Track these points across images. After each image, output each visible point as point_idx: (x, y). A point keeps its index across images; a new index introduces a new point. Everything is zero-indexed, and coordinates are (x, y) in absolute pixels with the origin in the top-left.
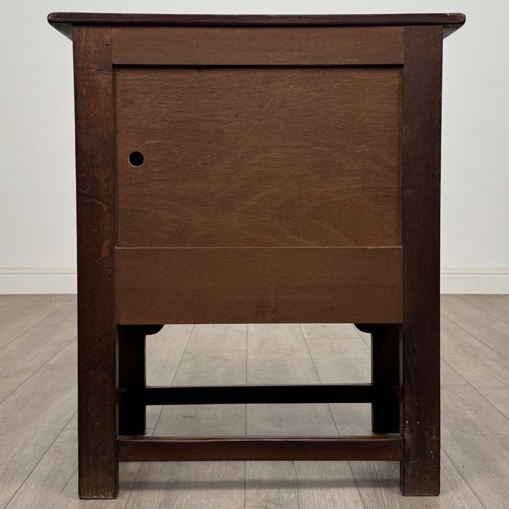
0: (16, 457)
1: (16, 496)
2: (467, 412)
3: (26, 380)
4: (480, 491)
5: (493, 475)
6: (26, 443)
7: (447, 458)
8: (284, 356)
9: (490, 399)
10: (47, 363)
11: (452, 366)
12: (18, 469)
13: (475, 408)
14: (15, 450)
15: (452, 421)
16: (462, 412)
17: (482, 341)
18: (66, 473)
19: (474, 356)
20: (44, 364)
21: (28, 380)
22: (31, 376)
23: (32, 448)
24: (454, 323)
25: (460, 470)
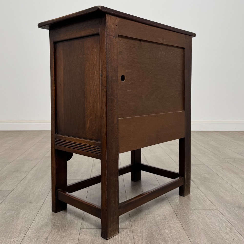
0: (41, 190)
1: (43, 204)
2: (205, 174)
4: (214, 203)
5: (218, 197)
6: (43, 185)
9: (213, 170)
13: (208, 173)
14: (40, 187)
15: (200, 178)
16: (203, 174)
19: (204, 154)
20: (44, 156)
21: (40, 162)
22: (40, 160)
23: (46, 187)
24: (194, 141)
25: (206, 195)
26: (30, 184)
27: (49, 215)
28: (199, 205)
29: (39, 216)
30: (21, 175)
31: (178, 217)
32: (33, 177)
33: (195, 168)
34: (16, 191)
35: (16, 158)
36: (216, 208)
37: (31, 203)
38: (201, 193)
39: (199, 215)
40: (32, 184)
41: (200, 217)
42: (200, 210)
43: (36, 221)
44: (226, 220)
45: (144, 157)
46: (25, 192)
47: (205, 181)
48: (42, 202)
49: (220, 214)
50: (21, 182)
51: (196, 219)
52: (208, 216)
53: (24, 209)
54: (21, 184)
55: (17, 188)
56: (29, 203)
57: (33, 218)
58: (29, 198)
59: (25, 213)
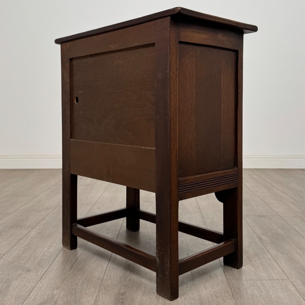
0: (46, 253)
1: (46, 273)
2: (279, 230)
3: (50, 213)
4: (286, 270)
5: (292, 262)
6: (51, 245)
7: (268, 253)
9: (289, 223)
11: (270, 206)
12: (47, 259)
13: (282, 227)
14: (45, 249)
15: (270, 234)
16: (275, 229)
17: (285, 192)
18: (72, 261)
19: (281, 200)
20: (59, 205)
21: (51, 213)
22: (52, 211)
23: (54, 248)
24: (270, 183)
25: (275, 259)
26: (32, 244)
27: (52, 288)
28: (264, 274)
29: (37, 291)
30: (22, 231)
31: (233, 291)
32: (38, 235)
33: (265, 220)
34: (10, 255)
35: (19, 208)
36: (286, 278)
37: (28, 271)
38: (269, 256)
39: (261, 288)
40: (34, 244)
41: (263, 290)
42: (265, 281)
43: (31, 298)
44: (299, 294)
45: (197, 205)
46: (22, 255)
47: (277, 240)
48: (45, 270)
49: (291, 287)
50: (20, 242)
51: (257, 293)
52: (275, 289)
53: (17, 280)
54: (18, 245)
55: (13, 250)
56: (26, 271)
57: (28, 293)
58: (27, 264)
59: (17, 286)
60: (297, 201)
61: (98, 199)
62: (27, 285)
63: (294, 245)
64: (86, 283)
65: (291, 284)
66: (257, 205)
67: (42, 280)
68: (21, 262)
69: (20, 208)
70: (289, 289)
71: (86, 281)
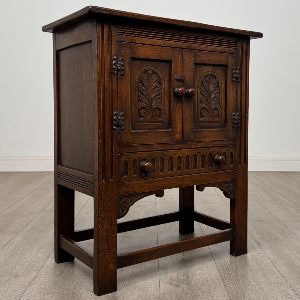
0: (33, 258)
1: (35, 279)
2: (277, 234)
3: (34, 218)
4: (285, 274)
5: (291, 266)
6: (38, 251)
7: (266, 257)
8: (176, 205)
9: (289, 227)
10: (46, 209)
11: (269, 210)
12: (35, 264)
13: (281, 232)
14: (33, 254)
15: (269, 239)
16: (274, 234)
17: (285, 197)
19: (281, 204)
20: (44, 209)
21: (36, 218)
22: (37, 216)
23: (42, 254)
24: (270, 187)
25: (273, 264)
26: (18, 250)
27: (42, 293)
28: (262, 278)
29: (27, 296)
30: (6, 237)
31: (230, 294)
32: (23, 240)
33: (264, 225)
36: (285, 282)
37: (16, 276)
38: (268, 261)
39: (260, 292)
40: (21, 250)
41: (262, 294)
42: (263, 285)
44: (298, 298)
46: (9, 261)
47: (276, 244)
48: (34, 275)
49: (289, 291)
50: (5, 248)
51: (255, 296)
52: (273, 292)
53: (5, 285)
54: (4, 250)
56: (13, 277)
58: (15, 270)
59: (6, 291)
60: (298, 205)
61: (86, 204)
62: (16, 290)
63: (294, 250)
64: (77, 287)
65: (290, 288)
66: (255, 209)
67: (31, 285)
68: (7, 268)
69: (3, 213)
70: (288, 293)
71: (77, 286)
